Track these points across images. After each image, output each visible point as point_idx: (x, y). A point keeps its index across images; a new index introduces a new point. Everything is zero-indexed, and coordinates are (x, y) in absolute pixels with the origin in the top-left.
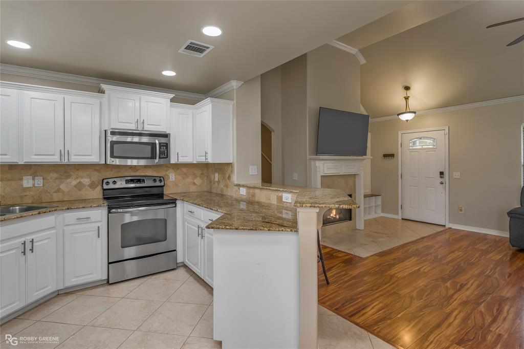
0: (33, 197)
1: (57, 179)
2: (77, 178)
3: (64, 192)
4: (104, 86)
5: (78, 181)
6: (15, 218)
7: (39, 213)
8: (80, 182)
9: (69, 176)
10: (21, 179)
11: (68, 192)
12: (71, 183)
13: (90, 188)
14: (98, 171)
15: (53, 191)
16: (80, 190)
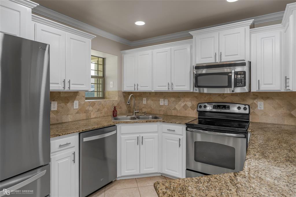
0: (164, 111)
1: (174, 101)
2: (184, 102)
3: (177, 110)
4: (191, 33)
5: (185, 103)
6: (133, 122)
7: (147, 122)
8: (186, 104)
9: (180, 100)
10: (159, 100)
11: (180, 110)
12: (181, 104)
13: (192, 109)
14: (196, 97)
15: (172, 109)
16: (186, 110)
